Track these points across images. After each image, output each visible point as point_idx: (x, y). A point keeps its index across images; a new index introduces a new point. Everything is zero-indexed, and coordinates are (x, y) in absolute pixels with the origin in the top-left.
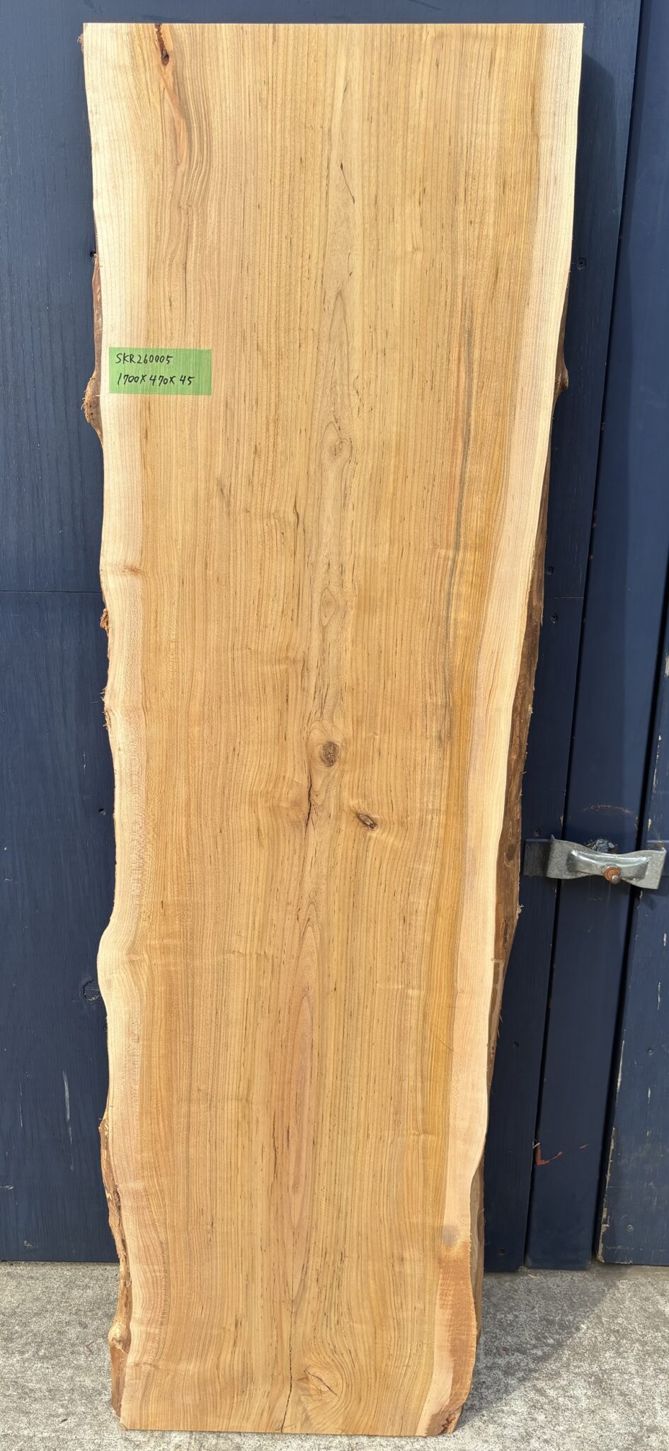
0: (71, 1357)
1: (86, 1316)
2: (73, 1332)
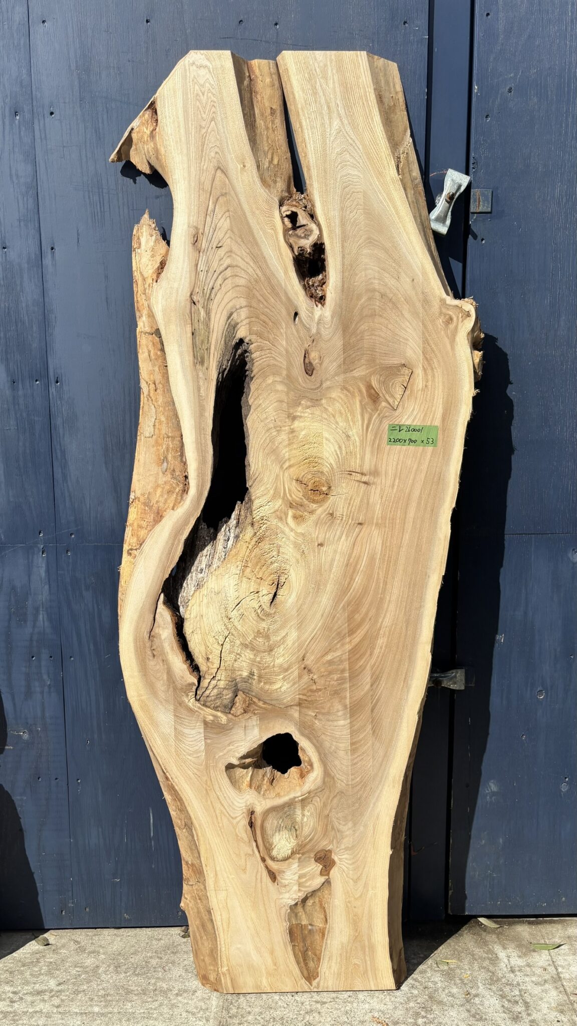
0: (153, 974)
1: (161, 954)
2: (154, 962)
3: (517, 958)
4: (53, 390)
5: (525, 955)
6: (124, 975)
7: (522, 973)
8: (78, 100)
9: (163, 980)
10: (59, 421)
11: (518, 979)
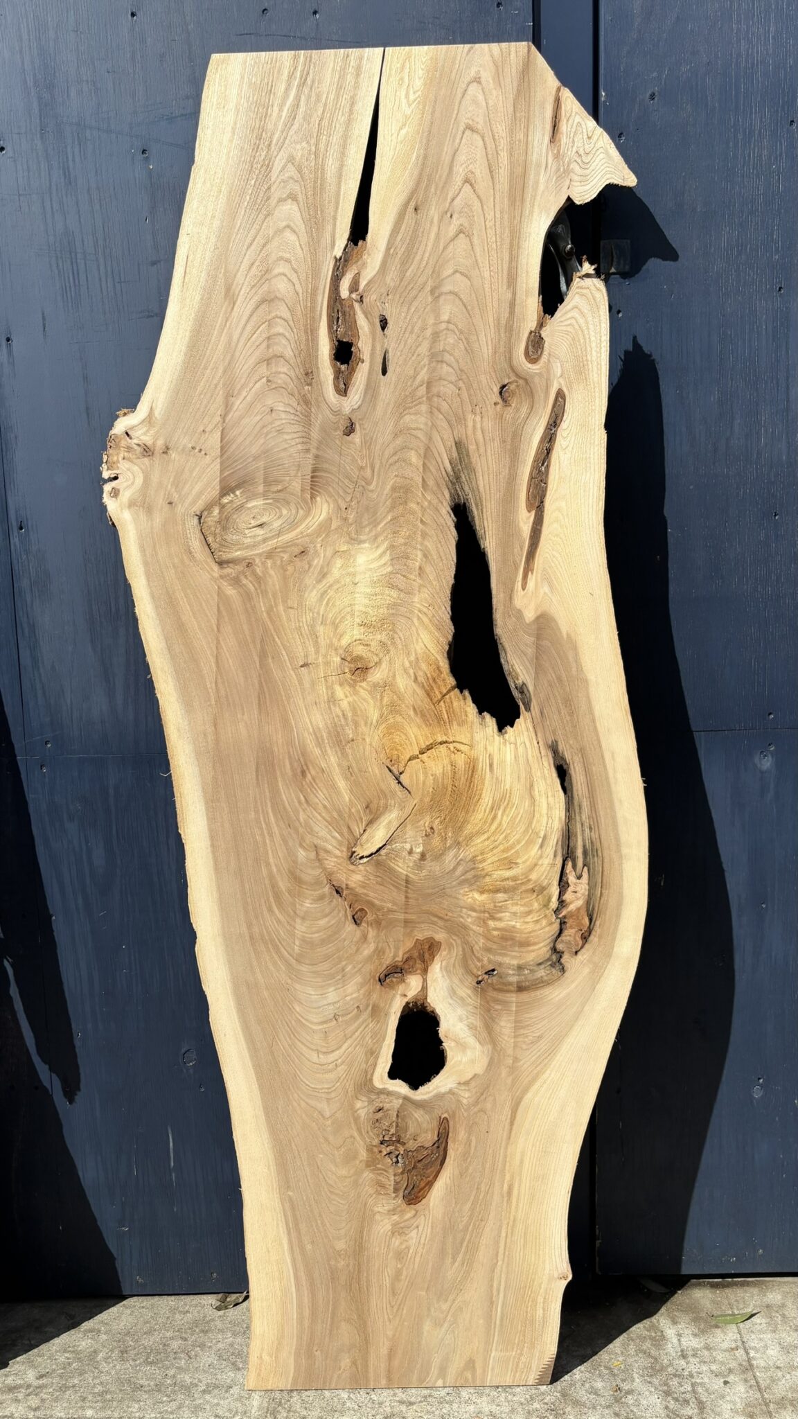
3: (692, 1338)
4: (15, 540)
5: (703, 1332)
6: (131, 1362)
7: (698, 1359)
8: (39, 129)
9: (185, 1371)
10: (24, 583)
11: (692, 1368)
